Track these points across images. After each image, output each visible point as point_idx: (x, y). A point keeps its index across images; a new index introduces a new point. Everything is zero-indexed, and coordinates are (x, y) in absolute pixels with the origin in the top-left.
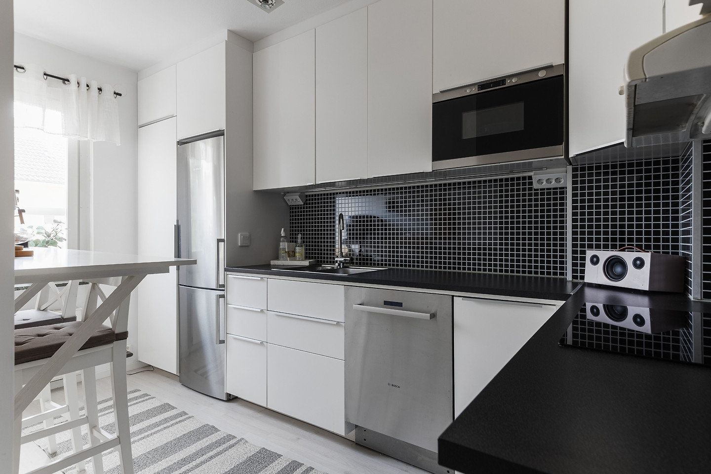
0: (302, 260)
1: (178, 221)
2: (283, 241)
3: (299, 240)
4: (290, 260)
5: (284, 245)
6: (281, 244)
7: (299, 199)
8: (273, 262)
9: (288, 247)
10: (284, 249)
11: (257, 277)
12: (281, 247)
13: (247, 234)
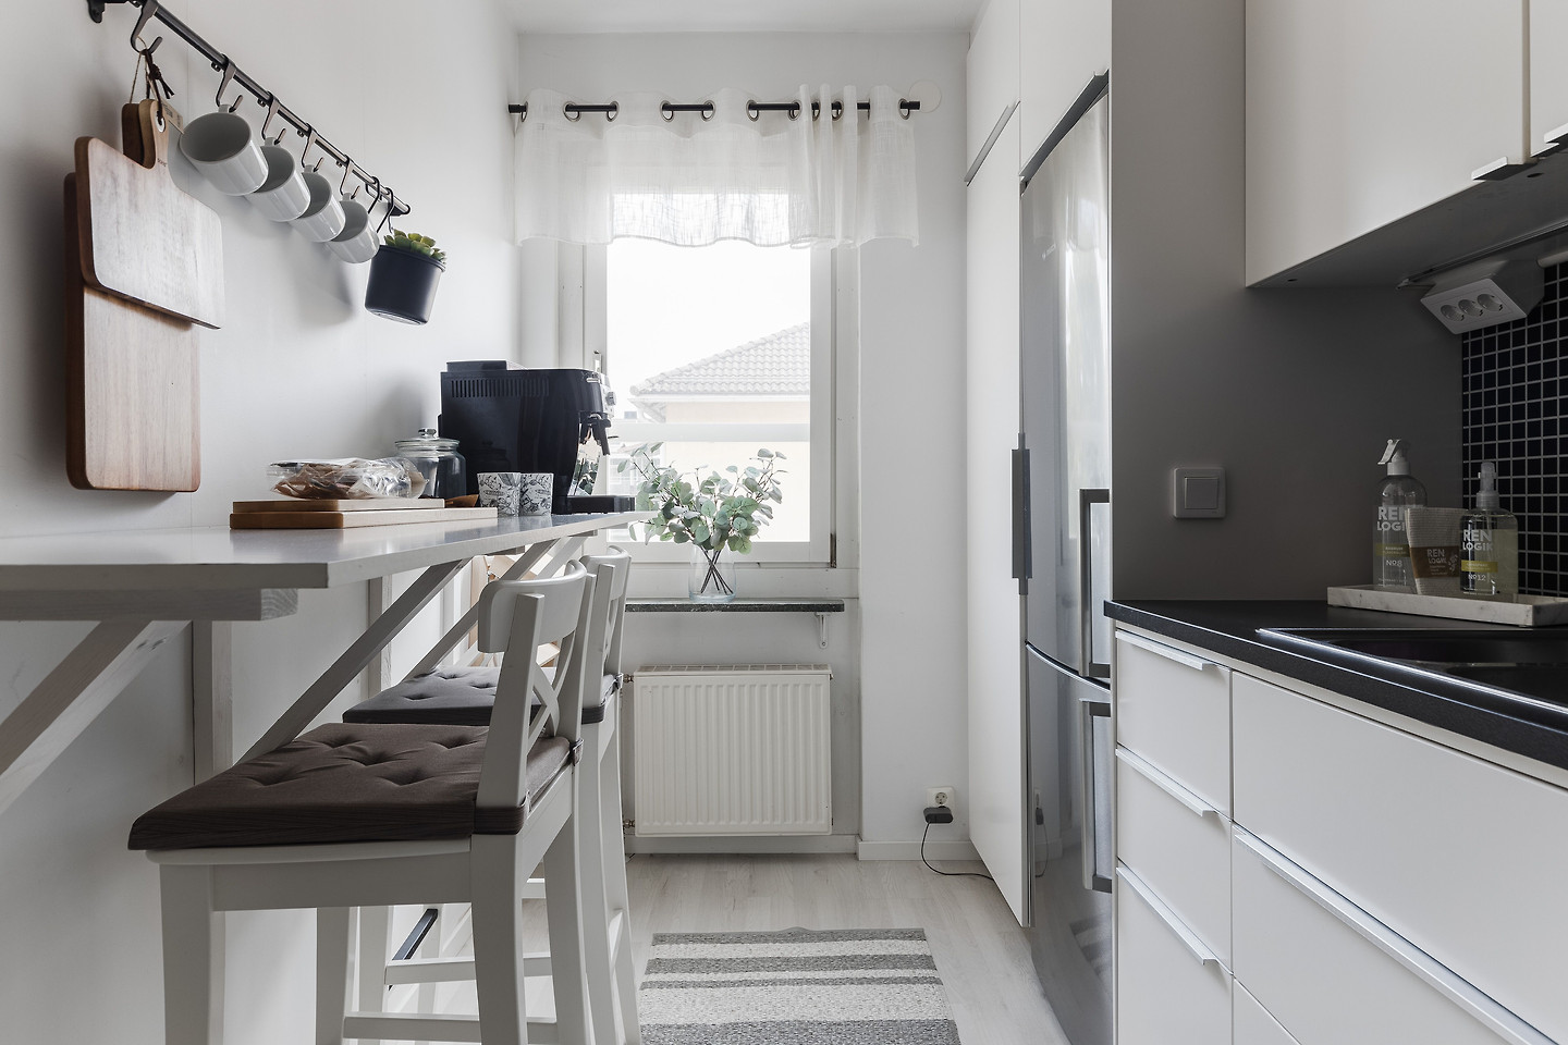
0: (1501, 596)
1: (1022, 438)
2: (1398, 501)
3: (1484, 497)
4: (1428, 592)
5: (1397, 518)
6: (1382, 515)
7: (1501, 297)
8: (1338, 596)
9: (1417, 526)
10: (1398, 537)
11: (1194, 657)
12: (1384, 528)
13: (1212, 468)
